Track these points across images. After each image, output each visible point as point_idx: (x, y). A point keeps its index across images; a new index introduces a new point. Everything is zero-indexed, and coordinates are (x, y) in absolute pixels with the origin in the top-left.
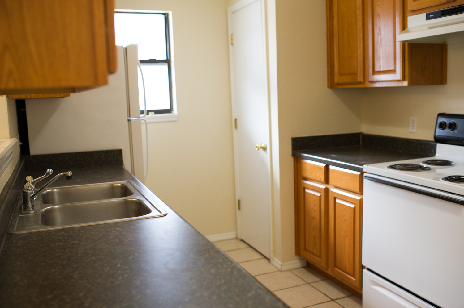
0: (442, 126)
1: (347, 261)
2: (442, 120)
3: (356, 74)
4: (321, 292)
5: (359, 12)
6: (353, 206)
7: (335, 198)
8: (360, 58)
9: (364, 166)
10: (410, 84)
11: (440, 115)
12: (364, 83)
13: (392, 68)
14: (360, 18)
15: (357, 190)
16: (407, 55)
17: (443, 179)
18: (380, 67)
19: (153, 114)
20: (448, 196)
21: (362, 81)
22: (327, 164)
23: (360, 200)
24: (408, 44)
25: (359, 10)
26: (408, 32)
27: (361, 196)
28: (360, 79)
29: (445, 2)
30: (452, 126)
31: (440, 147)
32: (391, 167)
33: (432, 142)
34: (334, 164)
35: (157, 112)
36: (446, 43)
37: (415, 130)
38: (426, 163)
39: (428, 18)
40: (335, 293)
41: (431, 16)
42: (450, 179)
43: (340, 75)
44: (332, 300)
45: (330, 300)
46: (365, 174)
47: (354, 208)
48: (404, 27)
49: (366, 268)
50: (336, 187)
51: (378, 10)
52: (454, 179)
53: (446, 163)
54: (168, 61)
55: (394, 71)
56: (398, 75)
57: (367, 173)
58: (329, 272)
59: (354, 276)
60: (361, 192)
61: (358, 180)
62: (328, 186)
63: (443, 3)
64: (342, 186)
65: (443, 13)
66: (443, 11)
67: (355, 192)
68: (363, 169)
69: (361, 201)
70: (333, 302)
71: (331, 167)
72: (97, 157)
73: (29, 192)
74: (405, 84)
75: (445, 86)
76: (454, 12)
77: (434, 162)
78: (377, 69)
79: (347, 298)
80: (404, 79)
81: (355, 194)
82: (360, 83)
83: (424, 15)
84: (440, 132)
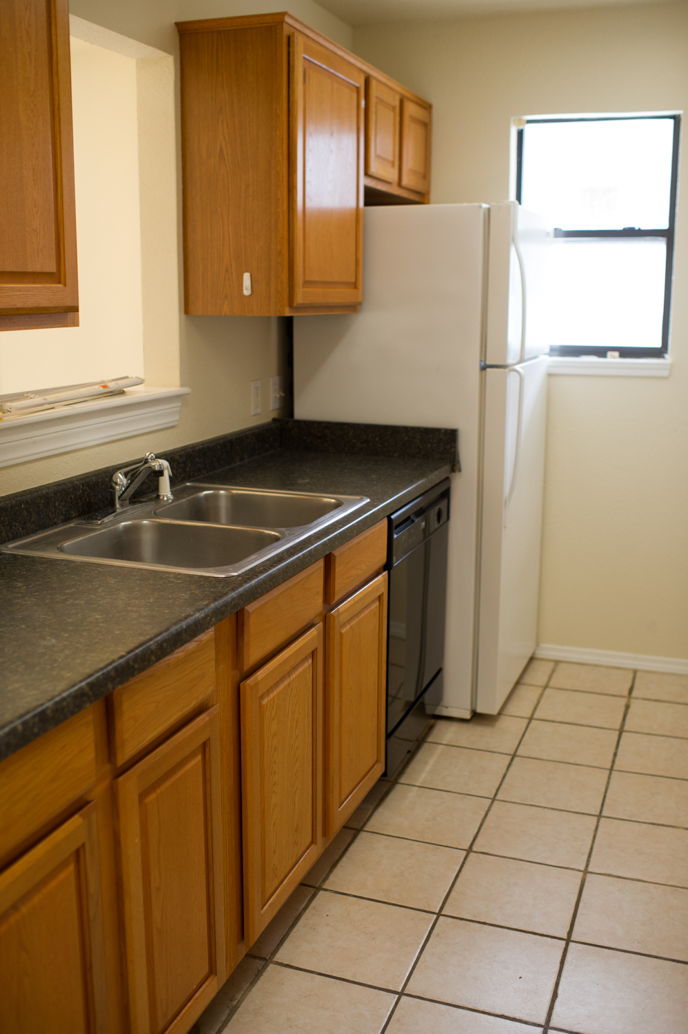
19: (614, 357)
35: (626, 352)
54: (668, 235)
72: (406, 438)
73: (117, 487)
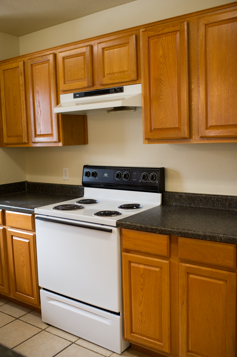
0: (87, 174)
1: (25, 285)
2: (87, 170)
3: (21, 136)
4: (6, 314)
5: (22, 88)
6: (28, 241)
7: (12, 236)
8: (24, 124)
9: (35, 209)
10: (64, 144)
11: (85, 167)
12: (28, 143)
13: (50, 133)
14: (23, 93)
15: (31, 228)
16: (60, 123)
17: (95, 214)
18: (41, 131)
20: (100, 227)
21: (27, 142)
22: (3, 209)
23: (34, 235)
24: (61, 115)
25: (22, 86)
26: (61, 106)
27: (34, 233)
28: (25, 140)
29: (87, 86)
30: (94, 175)
31: (86, 189)
32: (56, 208)
33: (81, 186)
34: (10, 209)
36: (86, 115)
37: (67, 178)
38: (79, 202)
39: (75, 97)
40: (17, 312)
41: (77, 95)
42: (99, 214)
43: (8, 137)
44: (17, 319)
45: (15, 319)
46: (36, 216)
47: (29, 242)
48: (58, 102)
49: (42, 288)
50: (12, 227)
51: (37, 88)
52: (102, 214)
53: (92, 202)
55: (51, 135)
56: (55, 138)
57: (37, 214)
58: (12, 296)
59: (33, 297)
60: (34, 229)
61: (30, 220)
62: (5, 227)
63: (85, 87)
64: (17, 226)
65: (85, 94)
66: (85, 93)
67: (28, 230)
68: (34, 211)
69: (34, 237)
70: (17, 320)
71: (7, 212)
74: (60, 144)
75: (87, 145)
76: (93, 94)
77: (85, 202)
78: (38, 133)
79: (28, 314)
80: (59, 141)
81: (29, 231)
82: (25, 143)
83: (72, 95)
84: (86, 179)
